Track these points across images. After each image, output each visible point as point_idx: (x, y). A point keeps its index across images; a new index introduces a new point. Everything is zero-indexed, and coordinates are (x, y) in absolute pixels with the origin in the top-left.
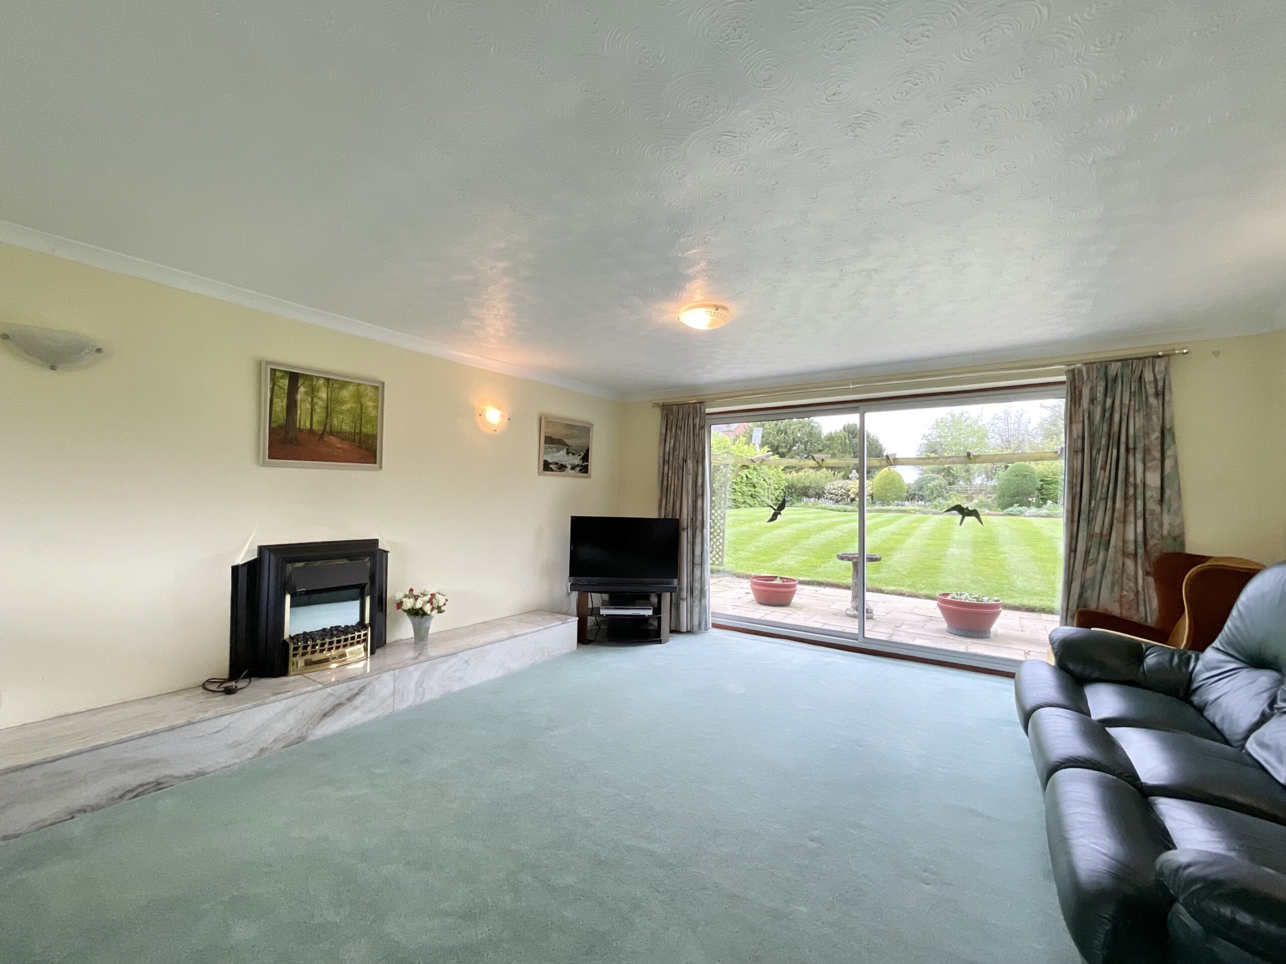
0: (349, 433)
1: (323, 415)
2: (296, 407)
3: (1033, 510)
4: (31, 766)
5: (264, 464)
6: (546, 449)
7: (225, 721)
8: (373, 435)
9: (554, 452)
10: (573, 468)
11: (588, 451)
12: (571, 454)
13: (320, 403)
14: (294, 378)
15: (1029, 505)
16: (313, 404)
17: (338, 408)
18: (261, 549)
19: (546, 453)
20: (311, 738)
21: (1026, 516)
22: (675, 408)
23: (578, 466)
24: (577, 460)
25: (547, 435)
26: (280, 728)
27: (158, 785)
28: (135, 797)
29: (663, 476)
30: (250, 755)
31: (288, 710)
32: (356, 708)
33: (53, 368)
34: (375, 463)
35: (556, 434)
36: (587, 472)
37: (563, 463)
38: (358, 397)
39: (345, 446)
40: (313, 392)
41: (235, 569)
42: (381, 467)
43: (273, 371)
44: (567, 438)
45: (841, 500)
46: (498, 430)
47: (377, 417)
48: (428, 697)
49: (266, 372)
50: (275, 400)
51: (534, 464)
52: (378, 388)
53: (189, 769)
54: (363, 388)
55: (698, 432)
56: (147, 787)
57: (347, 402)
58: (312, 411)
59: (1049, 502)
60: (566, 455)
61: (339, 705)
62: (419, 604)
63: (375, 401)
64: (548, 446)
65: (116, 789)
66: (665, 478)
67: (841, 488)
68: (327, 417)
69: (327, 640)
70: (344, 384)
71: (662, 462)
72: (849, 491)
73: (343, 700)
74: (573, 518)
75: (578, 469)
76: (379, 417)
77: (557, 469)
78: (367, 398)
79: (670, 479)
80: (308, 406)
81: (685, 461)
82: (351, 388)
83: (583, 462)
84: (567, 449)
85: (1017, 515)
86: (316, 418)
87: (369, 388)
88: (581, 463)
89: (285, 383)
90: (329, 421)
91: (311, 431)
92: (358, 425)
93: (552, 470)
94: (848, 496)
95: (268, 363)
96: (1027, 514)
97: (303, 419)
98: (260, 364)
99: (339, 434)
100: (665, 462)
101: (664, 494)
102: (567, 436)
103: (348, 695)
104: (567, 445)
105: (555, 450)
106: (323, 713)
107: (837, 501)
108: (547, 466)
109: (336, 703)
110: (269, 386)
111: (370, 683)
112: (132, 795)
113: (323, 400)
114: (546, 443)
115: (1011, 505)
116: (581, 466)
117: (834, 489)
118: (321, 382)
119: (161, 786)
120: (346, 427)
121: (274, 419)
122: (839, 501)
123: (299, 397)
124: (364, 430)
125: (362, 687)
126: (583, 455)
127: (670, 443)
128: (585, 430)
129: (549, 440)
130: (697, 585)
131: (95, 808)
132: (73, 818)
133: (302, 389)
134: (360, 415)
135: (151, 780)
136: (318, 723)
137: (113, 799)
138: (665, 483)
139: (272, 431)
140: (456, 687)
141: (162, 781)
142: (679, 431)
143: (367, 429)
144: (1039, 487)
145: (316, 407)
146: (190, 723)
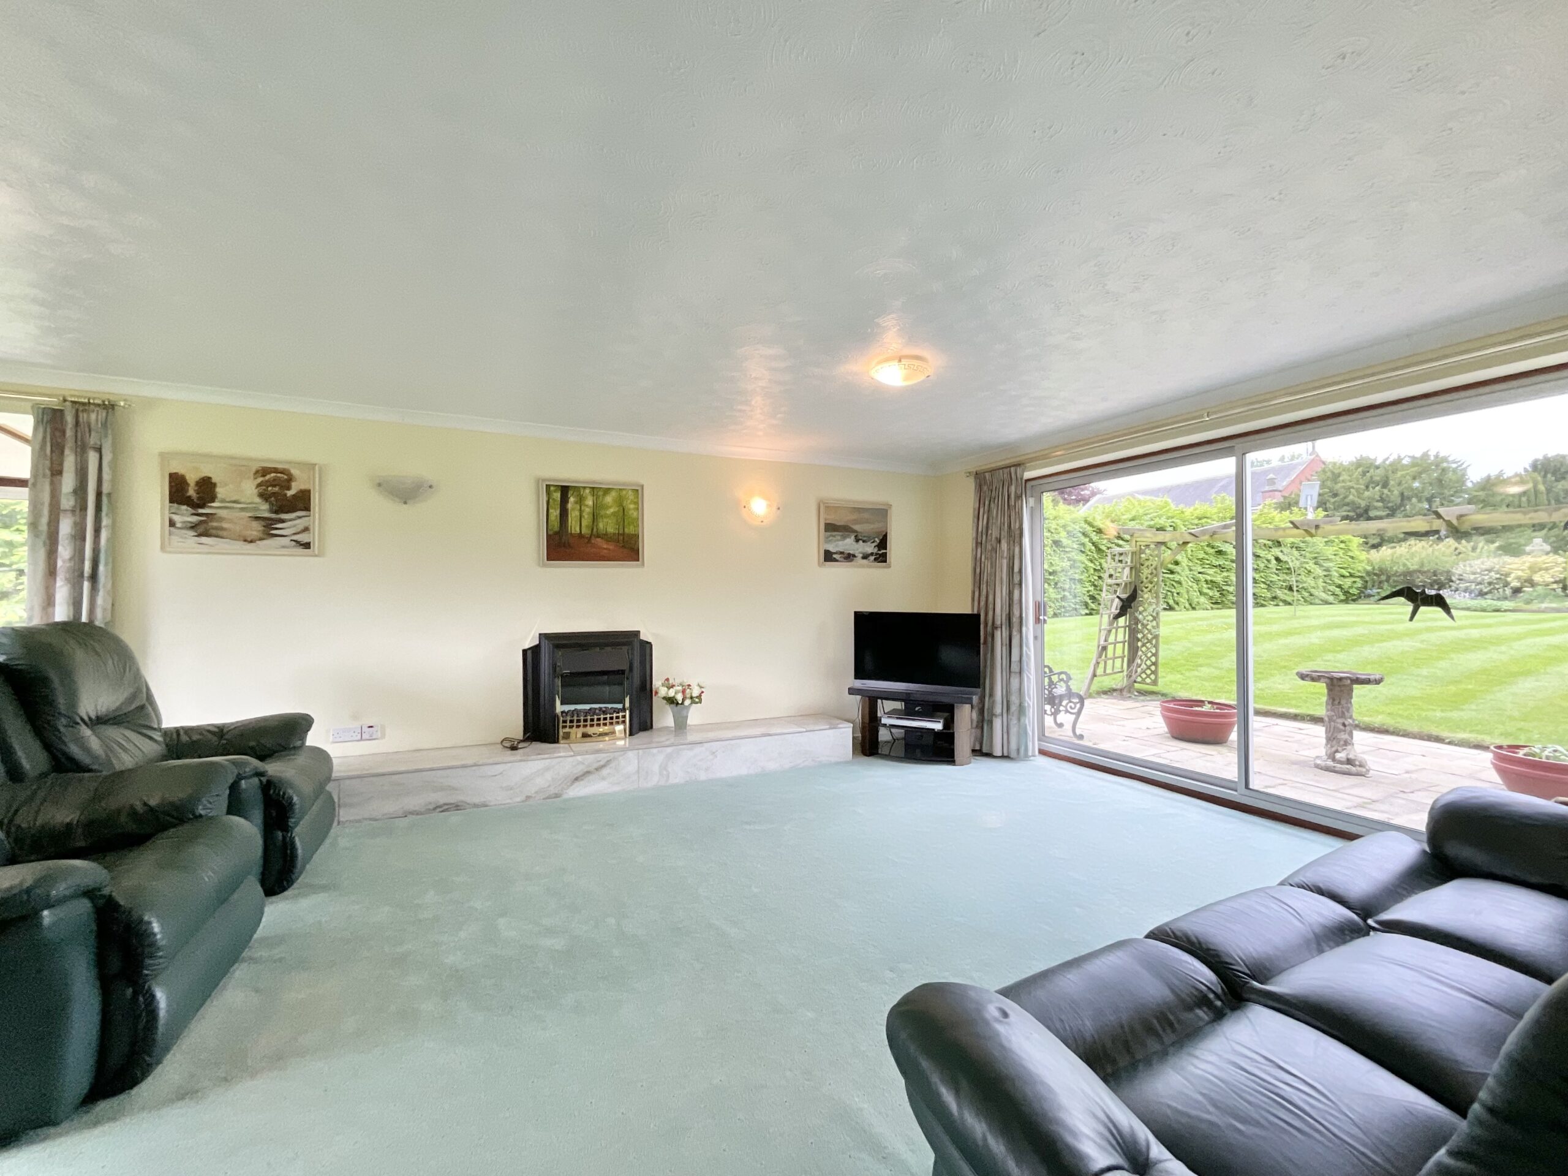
0: (614, 534)
1: (590, 520)
2: (567, 516)
4: (383, 775)
5: (544, 566)
6: (827, 538)
7: (500, 768)
8: (635, 535)
9: (838, 540)
10: (865, 557)
11: (885, 536)
12: (861, 542)
13: (587, 510)
14: (565, 490)
16: (581, 511)
17: (602, 513)
18: (542, 636)
19: (827, 540)
20: (565, 796)
22: (987, 475)
23: (872, 554)
24: (870, 548)
25: (828, 522)
26: (541, 782)
27: (457, 807)
28: (442, 811)
29: (977, 561)
30: (518, 799)
31: (547, 769)
32: (604, 779)
33: (405, 503)
34: (638, 560)
35: (839, 519)
36: (885, 561)
37: (851, 552)
38: (620, 501)
39: (611, 547)
40: (581, 500)
41: (525, 652)
42: (643, 564)
43: (548, 486)
44: (856, 524)
45: (1490, 592)
46: (765, 521)
47: (638, 519)
48: (673, 780)
49: (542, 488)
50: (551, 511)
51: (814, 553)
52: (638, 492)
53: (476, 800)
54: (624, 492)
55: (1013, 504)
56: (449, 806)
57: (610, 507)
58: (581, 517)
60: (854, 543)
61: (588, 773)
62: (671, 693)
63: (637, 503)
64: (829, 534)
65: (430, 803)
66: (978, 564)
67: (1490, 571)
68: (593, 522)
69: (589, 718)
70: (607, 491)
71: (974, 545)
72: (1507, 575)
73: (591, 769)
74: (856, 613)
75: (872, 558)
76: (640, 518)
77: (842, 559)
78: (629, 501)
79: (982, 565)
80: (578, 513)
81: (999, 541)
82: (613, 494)
83: (879, 550)
84: (856, 536)
86: (584, 523)
87: (630, 492)
88: (875, 550)
89: (557, 496)
90: (595, 524)
91: (580, 536)
92: (621, 527)
93: (836, 560)
94: (1506, 584)
95: (544, 480)
97: (573, 526)
98: (538, 481)
99: (605, 536)
100: (978, 544)
101: (977, 585)
102: (856, 522)
103: (596, 765)
104: (855, 531)
105: (839, 538)
106: (575, 777)
107: (1482, 594)
108: (828, 557)
109: (585, 770)
110: (545, 499)
111: (615, 758)
112: (441, 809)
113: (590, 507)
114: (826, 530)
116: (877, 554)
117: (1474, 573)
118: (587, 491)
119: (459, 808)
120: (611, 530)
121: (550, 528)
122: (1486, 593)
123: (570, 506)
124: (626, 530)
125: (608, 761)
126: (878, 542)
127: (983, 522)
128: (882, 513)
129: (830, 528)
130: (1014, 699)
131: (418, 813)
132: (406, 816)
133: (572, 499)
134: (622, 515)
135: (452, 802)
136: (572, 785)
137: (429, 809)
138: (978, 571)
139: (549, 537)
140: (703, 776)
141: (459, 804)
142: (992, 505)
143: (629, 530)
145: (584, 514)
146: (475, 765)
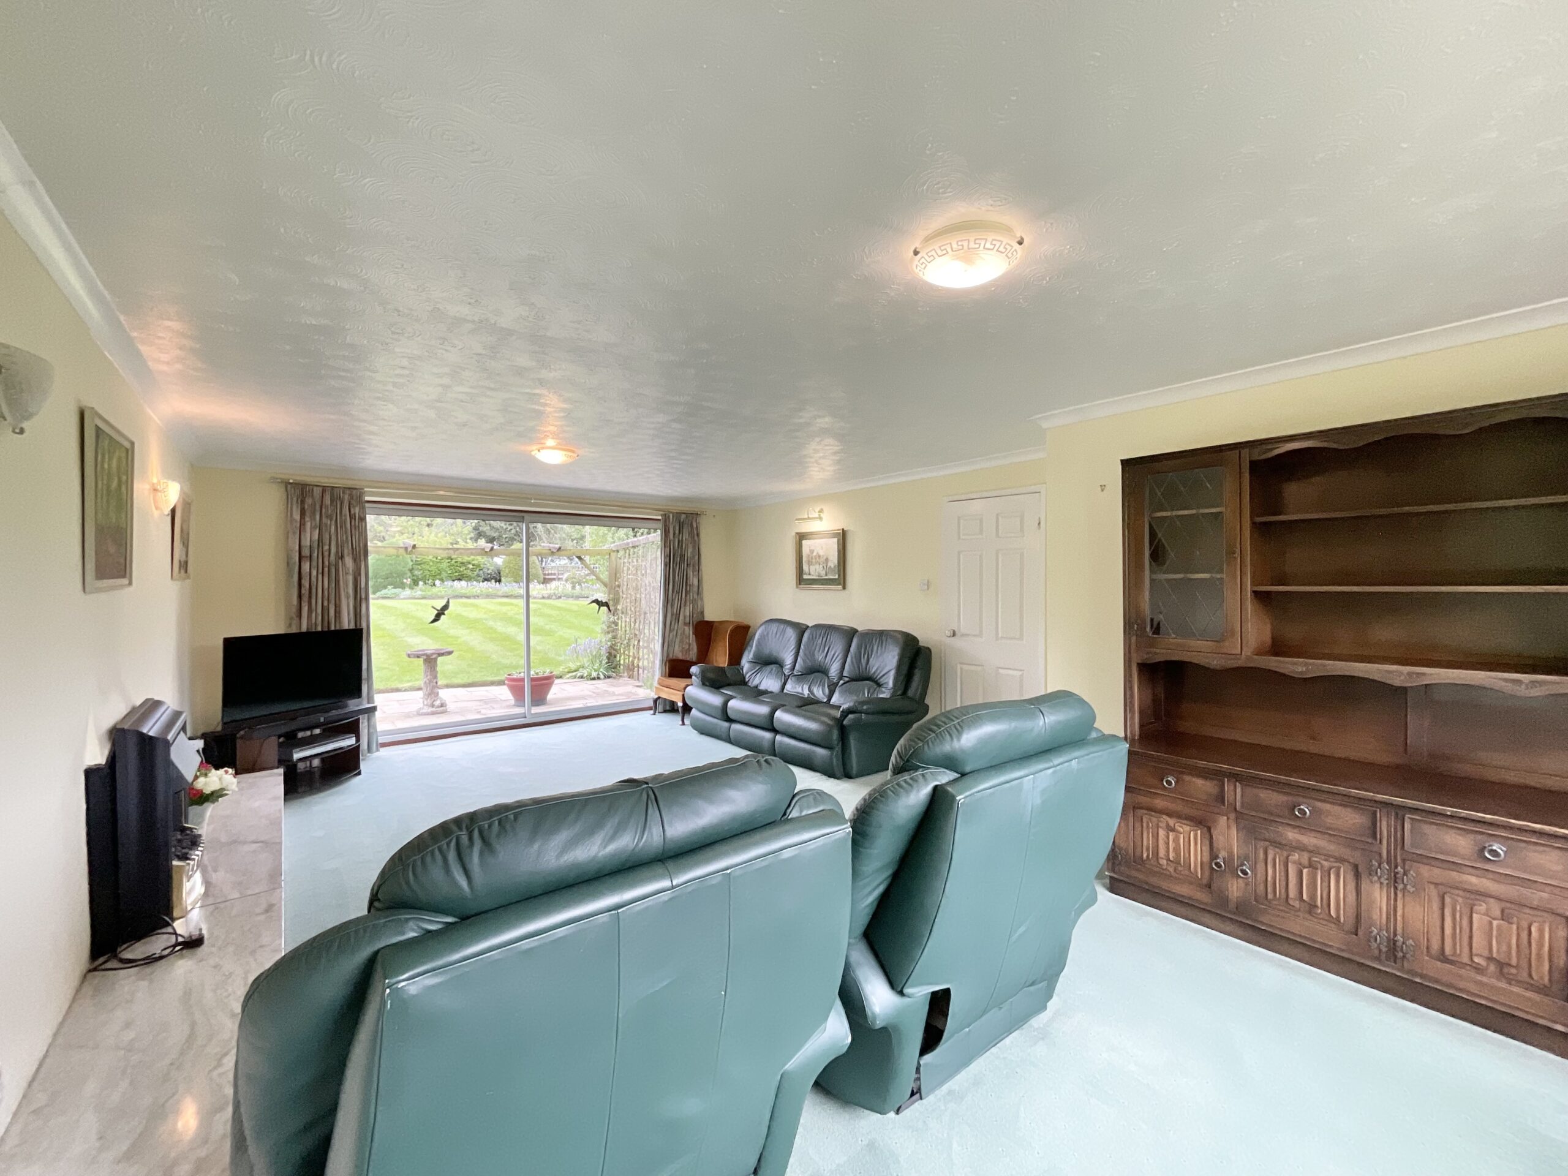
0: (115, 528)
1: (106, 499)
3: (408, 592)
5: (89, 590)
11: (188, 540)
12: (183, 546)
13: (105, 478)
15: (402, 586)
16: (102, 482)
17: (111, 486)
21: (402, 599)
22: (317, 490)
23: (185, 562)
29: (301, 576)
33: (21, 429)
34: (126, 575)
38: (119, 467)
39: (113, 551)
47: (127, 499)
49: (92, 428)
52: (128, 453)
57: (115, 476)
58: (102, 493)
59: (421, 583)
63: (126, 473)
66: (306, 578)
68: (107, 503)
70: (115, 447)
71: (296, 558)
74: (222, 640)
76: (129, 499)
78: (123, 469)
79: (314, 580)
80: (101, 485)
81: (340, 558)
82: (117, 452)
85: (392, 598)
87: (124, 453)
88: (186, 557)
90: (108, 507)
92: (118, 514)
96: (402, 597)
100: (303, 558)
110: (94, 453)
113: (106, 474)
115: (385, 587)
120: (114, 519)
126: (187, 546)
128: (189, 509)
138: (306, 585)
142: (326, 520)
143: (121, 520)
144: (411, 567)
